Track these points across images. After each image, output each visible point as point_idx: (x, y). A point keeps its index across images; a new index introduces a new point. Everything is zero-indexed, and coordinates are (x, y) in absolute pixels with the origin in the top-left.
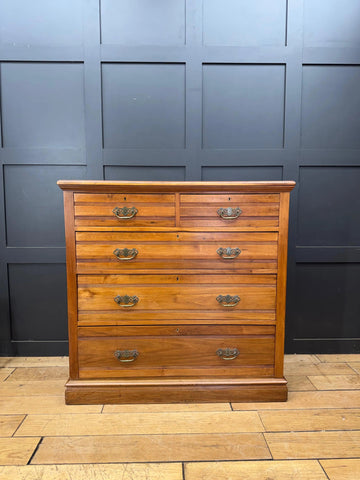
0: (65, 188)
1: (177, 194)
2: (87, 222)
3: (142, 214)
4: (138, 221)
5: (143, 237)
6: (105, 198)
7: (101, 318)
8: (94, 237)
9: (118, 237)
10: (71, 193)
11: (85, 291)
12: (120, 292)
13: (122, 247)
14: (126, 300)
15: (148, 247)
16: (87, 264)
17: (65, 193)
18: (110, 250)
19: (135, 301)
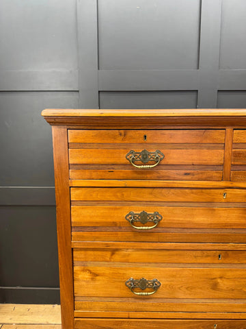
0: (54, 121)
1: (229, 129)
2: (87, 173)
3: (171, 161)
4: (164, 172)
5: (171, 195)
6: (115, 137)
7: (107, 309)
8: (96, 195)
9: (132, 195)
10: (63, 129)
11: (84, 270)
12: (134, 274)
13: (137, 210)
14: (142, 284)
15: (178, 211)
16: (85, 234)
17: (55, 130)
18: (121, 215)
19: (155, 287)
